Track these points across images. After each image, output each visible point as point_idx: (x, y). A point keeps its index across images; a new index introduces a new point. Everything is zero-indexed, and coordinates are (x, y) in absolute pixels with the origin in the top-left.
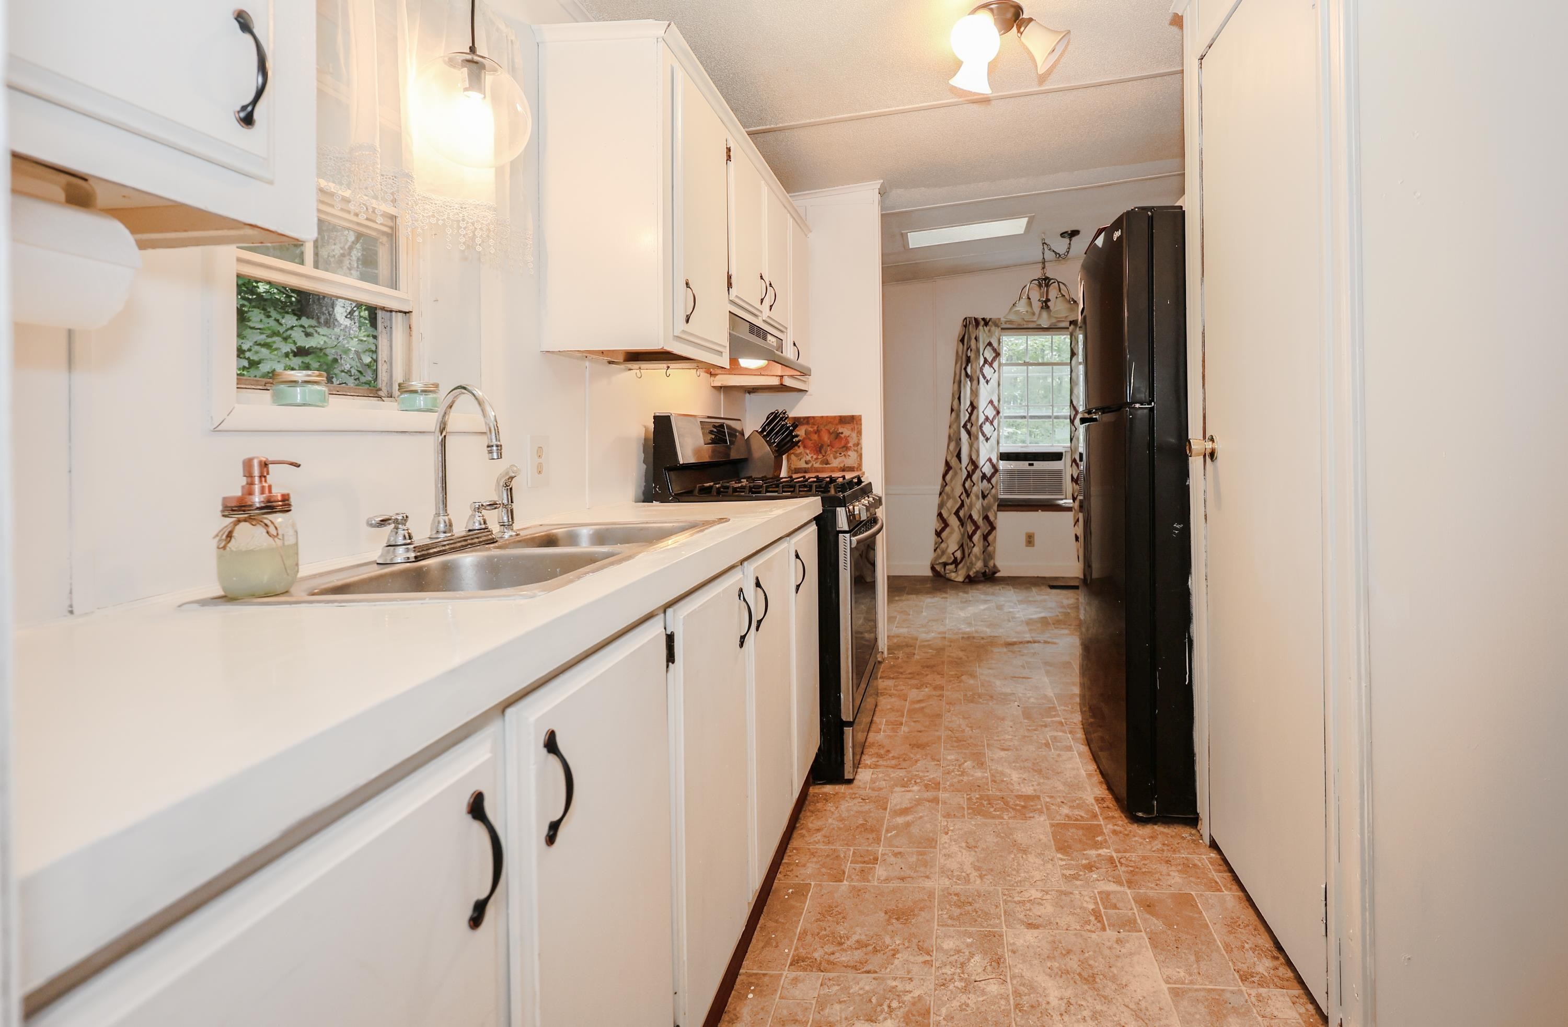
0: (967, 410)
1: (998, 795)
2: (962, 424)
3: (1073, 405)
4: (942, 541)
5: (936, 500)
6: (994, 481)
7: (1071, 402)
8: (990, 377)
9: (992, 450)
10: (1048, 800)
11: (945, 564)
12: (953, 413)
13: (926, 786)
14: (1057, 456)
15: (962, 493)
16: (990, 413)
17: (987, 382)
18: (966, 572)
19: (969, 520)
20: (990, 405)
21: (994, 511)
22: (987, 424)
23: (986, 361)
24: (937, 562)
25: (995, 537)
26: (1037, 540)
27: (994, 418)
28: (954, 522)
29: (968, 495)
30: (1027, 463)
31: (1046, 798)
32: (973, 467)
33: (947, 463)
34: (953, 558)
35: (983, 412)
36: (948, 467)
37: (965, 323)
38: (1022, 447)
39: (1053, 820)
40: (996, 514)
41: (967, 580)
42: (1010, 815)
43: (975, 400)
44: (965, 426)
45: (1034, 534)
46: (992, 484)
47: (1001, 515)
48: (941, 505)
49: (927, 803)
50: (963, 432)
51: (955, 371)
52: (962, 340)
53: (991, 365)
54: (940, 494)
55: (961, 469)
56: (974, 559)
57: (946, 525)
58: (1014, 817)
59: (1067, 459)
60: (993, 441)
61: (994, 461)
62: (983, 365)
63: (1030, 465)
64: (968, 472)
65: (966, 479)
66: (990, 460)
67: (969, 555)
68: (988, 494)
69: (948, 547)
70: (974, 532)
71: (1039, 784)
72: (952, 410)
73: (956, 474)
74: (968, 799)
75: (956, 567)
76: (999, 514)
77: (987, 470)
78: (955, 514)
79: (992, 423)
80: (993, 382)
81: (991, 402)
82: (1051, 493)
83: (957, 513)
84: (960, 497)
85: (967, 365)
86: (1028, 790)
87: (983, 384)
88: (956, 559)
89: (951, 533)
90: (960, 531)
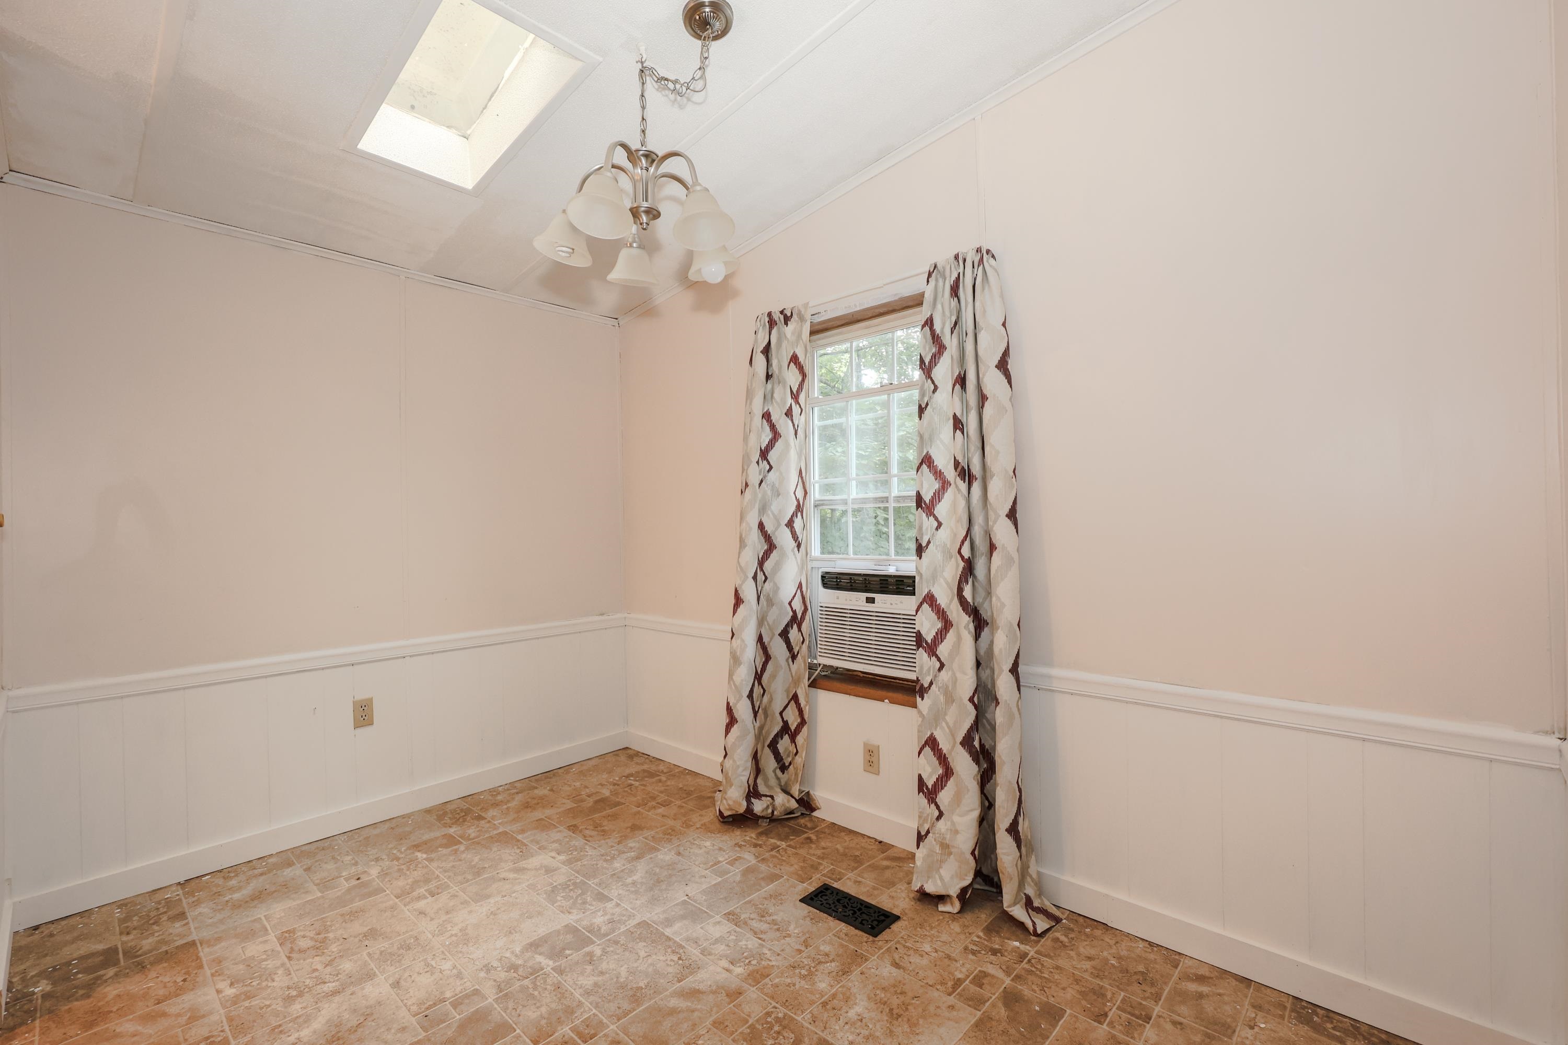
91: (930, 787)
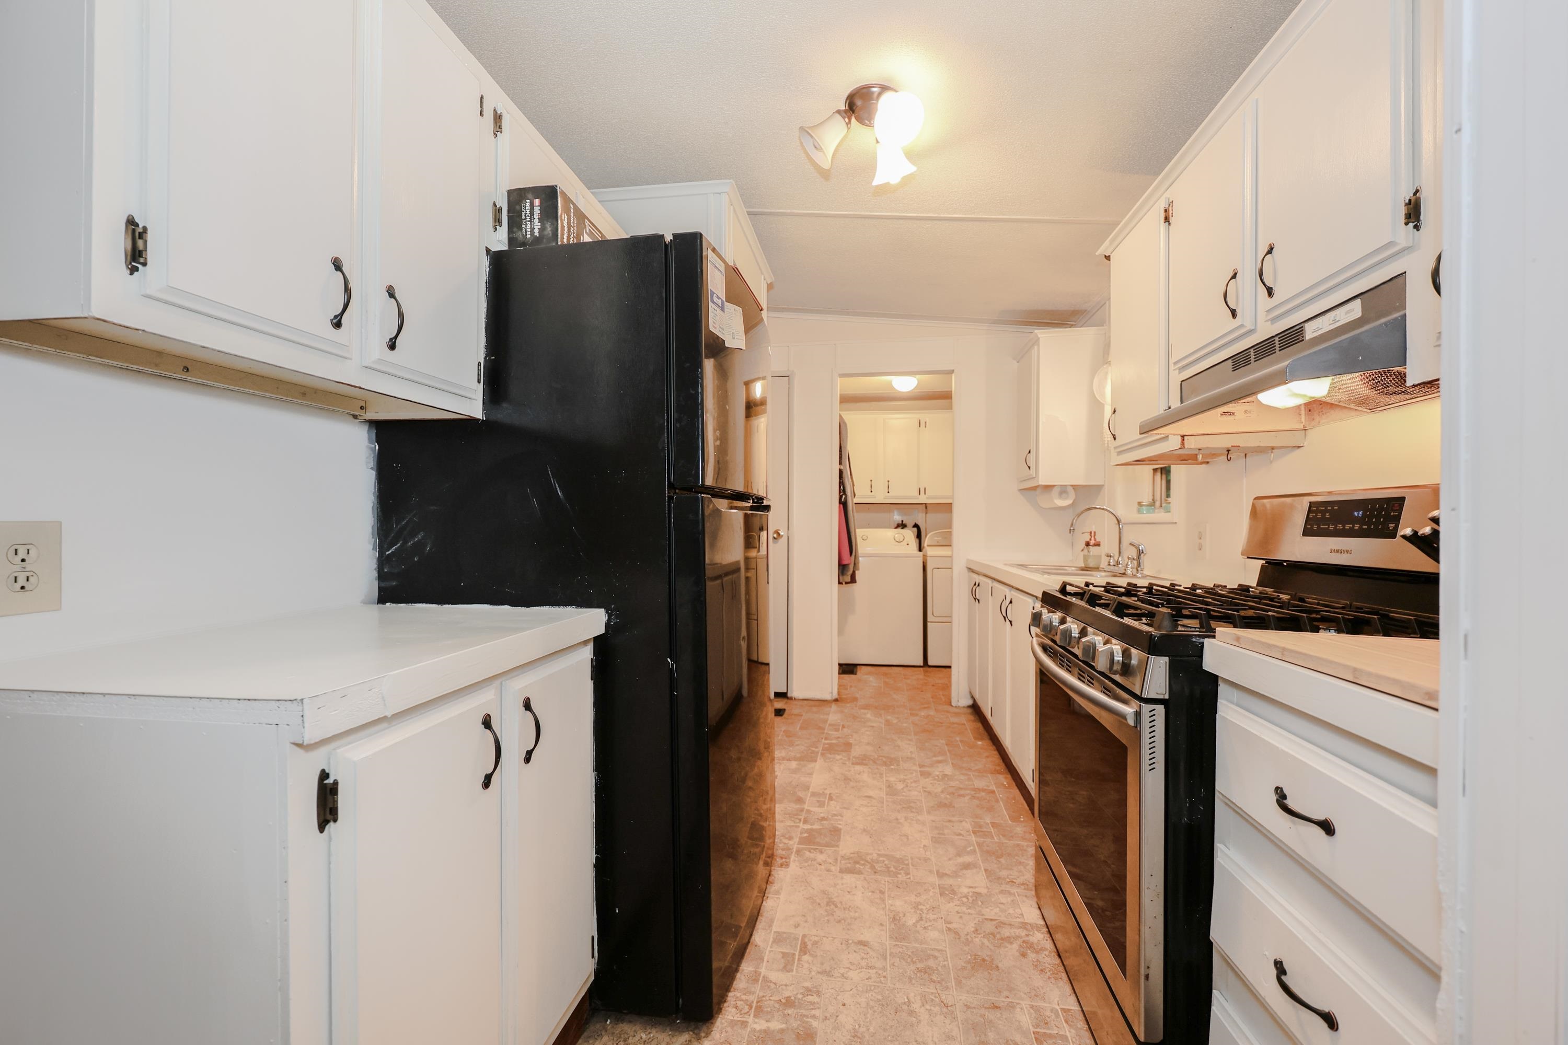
1: (880, 875)
10: (833, 868)
13: (954, 892)
31: (834, 870)
39: (835, 850)
42: (871, 857)
49: (947, 873)
58: (868, 854)
71: (835, 885)
74: (909, 874)
86: (849, 879)
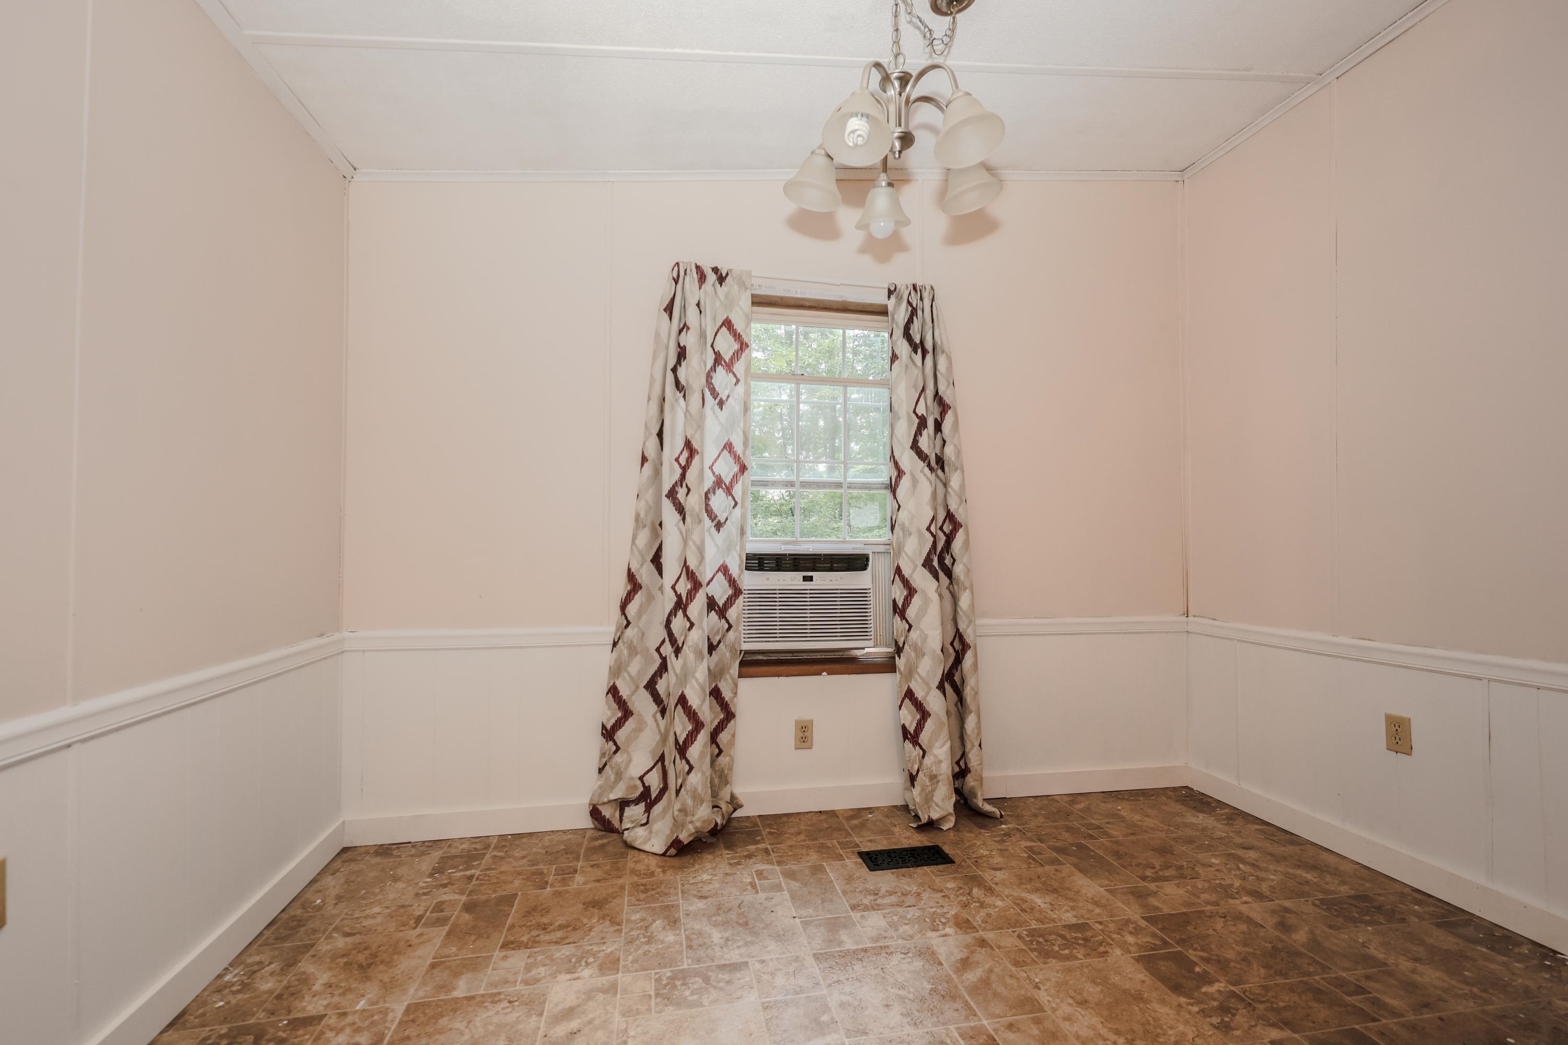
0: (677, 460)
2: (665, 491)
3: (894, 457)
4: (618, 749)
5: (605, 658)
6: (732, 613)
7: (892, 456)
8: (727, 393)
9: (729, 548)
11: (623, 804)
12: (646, 465)
14: (856, 562)
15: (663, 641)
16: (727, 469)
17: (721, 404)
18: (672, 832)
19: (679, 707)
20: (725, 452)
21: (733, 679)
22: (720, 492)
23: (718, 359)
24: (606, 800)
25: (733, 735)
26: (818, 735)
27: (735, 479)
28: (642, 704)
29: (677, 651)
30: (799, 575)
32: (689, 587)
33: (631, 577)
34: (641, 789)
35: (711, 468)
36: (634, 584)
37: (675, 276)
38: (786, 543)
40: (736, 685)
41: (673, 851)
43: (697, 436)
44: (672, 494)
45: (811, 722)
46: (727, 621)
47: (745, 684)
48: (617, 670)
50: (667, 505)
51: (652, 376)
52: (669, 309)
53: (729, 367)
54: (615, 644)
55: (661, 589)
56: (690, 802)
57: (627, 713)
59: (880, 567)
60: (731, 528)
61: (734, 571)
62: (714, 369)
63: (806, 579)
64: (679, 596)
65: (673, 613)
66: (724, 569)
67: (678, 792)
68: (719, 642)
69: (629, 761)
70: (691, 737)
72: (644, 459)
73: (650, 598)
75: (648, 810)
76: (744, 683)
77: (719, 590)
78: (646, 687)
79: (729, 491)
80: (733, 404)
81: (729, 447)
82: (847, 636)
83: (651, 686)
84: (658, 650)
85: (679, 362)
87: (712, 409)
88: (647, 789)
89: (638, 730)
90: (658, 725)
91: (912, 732)
